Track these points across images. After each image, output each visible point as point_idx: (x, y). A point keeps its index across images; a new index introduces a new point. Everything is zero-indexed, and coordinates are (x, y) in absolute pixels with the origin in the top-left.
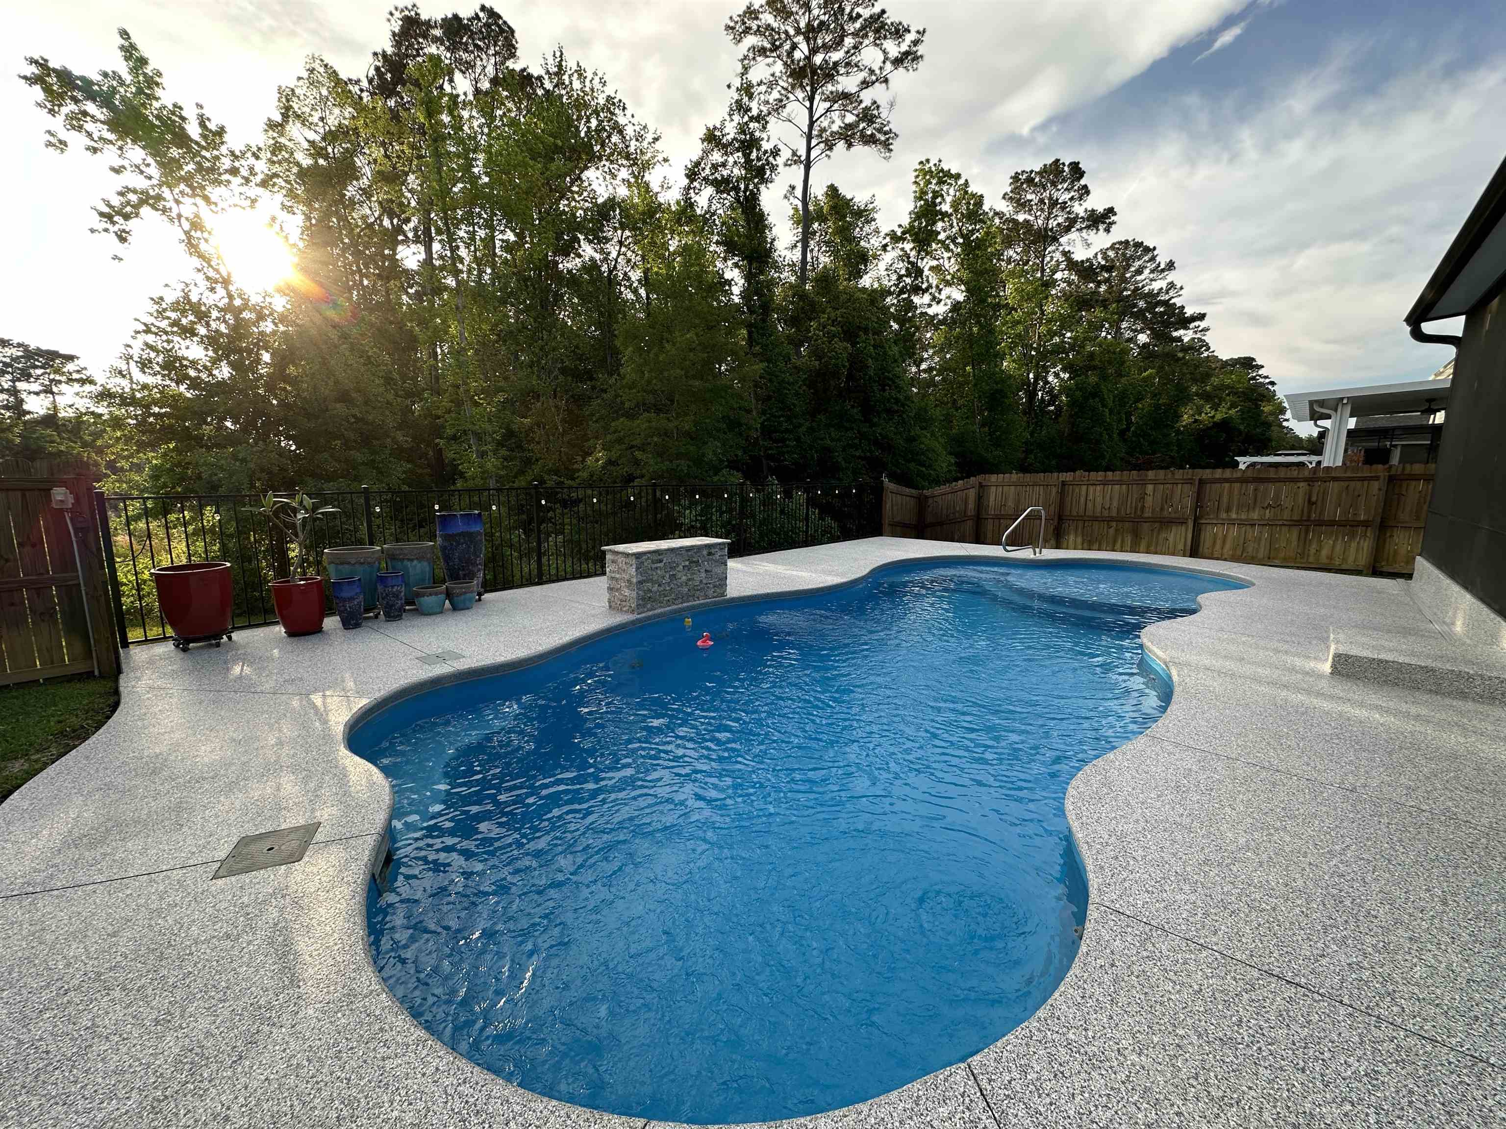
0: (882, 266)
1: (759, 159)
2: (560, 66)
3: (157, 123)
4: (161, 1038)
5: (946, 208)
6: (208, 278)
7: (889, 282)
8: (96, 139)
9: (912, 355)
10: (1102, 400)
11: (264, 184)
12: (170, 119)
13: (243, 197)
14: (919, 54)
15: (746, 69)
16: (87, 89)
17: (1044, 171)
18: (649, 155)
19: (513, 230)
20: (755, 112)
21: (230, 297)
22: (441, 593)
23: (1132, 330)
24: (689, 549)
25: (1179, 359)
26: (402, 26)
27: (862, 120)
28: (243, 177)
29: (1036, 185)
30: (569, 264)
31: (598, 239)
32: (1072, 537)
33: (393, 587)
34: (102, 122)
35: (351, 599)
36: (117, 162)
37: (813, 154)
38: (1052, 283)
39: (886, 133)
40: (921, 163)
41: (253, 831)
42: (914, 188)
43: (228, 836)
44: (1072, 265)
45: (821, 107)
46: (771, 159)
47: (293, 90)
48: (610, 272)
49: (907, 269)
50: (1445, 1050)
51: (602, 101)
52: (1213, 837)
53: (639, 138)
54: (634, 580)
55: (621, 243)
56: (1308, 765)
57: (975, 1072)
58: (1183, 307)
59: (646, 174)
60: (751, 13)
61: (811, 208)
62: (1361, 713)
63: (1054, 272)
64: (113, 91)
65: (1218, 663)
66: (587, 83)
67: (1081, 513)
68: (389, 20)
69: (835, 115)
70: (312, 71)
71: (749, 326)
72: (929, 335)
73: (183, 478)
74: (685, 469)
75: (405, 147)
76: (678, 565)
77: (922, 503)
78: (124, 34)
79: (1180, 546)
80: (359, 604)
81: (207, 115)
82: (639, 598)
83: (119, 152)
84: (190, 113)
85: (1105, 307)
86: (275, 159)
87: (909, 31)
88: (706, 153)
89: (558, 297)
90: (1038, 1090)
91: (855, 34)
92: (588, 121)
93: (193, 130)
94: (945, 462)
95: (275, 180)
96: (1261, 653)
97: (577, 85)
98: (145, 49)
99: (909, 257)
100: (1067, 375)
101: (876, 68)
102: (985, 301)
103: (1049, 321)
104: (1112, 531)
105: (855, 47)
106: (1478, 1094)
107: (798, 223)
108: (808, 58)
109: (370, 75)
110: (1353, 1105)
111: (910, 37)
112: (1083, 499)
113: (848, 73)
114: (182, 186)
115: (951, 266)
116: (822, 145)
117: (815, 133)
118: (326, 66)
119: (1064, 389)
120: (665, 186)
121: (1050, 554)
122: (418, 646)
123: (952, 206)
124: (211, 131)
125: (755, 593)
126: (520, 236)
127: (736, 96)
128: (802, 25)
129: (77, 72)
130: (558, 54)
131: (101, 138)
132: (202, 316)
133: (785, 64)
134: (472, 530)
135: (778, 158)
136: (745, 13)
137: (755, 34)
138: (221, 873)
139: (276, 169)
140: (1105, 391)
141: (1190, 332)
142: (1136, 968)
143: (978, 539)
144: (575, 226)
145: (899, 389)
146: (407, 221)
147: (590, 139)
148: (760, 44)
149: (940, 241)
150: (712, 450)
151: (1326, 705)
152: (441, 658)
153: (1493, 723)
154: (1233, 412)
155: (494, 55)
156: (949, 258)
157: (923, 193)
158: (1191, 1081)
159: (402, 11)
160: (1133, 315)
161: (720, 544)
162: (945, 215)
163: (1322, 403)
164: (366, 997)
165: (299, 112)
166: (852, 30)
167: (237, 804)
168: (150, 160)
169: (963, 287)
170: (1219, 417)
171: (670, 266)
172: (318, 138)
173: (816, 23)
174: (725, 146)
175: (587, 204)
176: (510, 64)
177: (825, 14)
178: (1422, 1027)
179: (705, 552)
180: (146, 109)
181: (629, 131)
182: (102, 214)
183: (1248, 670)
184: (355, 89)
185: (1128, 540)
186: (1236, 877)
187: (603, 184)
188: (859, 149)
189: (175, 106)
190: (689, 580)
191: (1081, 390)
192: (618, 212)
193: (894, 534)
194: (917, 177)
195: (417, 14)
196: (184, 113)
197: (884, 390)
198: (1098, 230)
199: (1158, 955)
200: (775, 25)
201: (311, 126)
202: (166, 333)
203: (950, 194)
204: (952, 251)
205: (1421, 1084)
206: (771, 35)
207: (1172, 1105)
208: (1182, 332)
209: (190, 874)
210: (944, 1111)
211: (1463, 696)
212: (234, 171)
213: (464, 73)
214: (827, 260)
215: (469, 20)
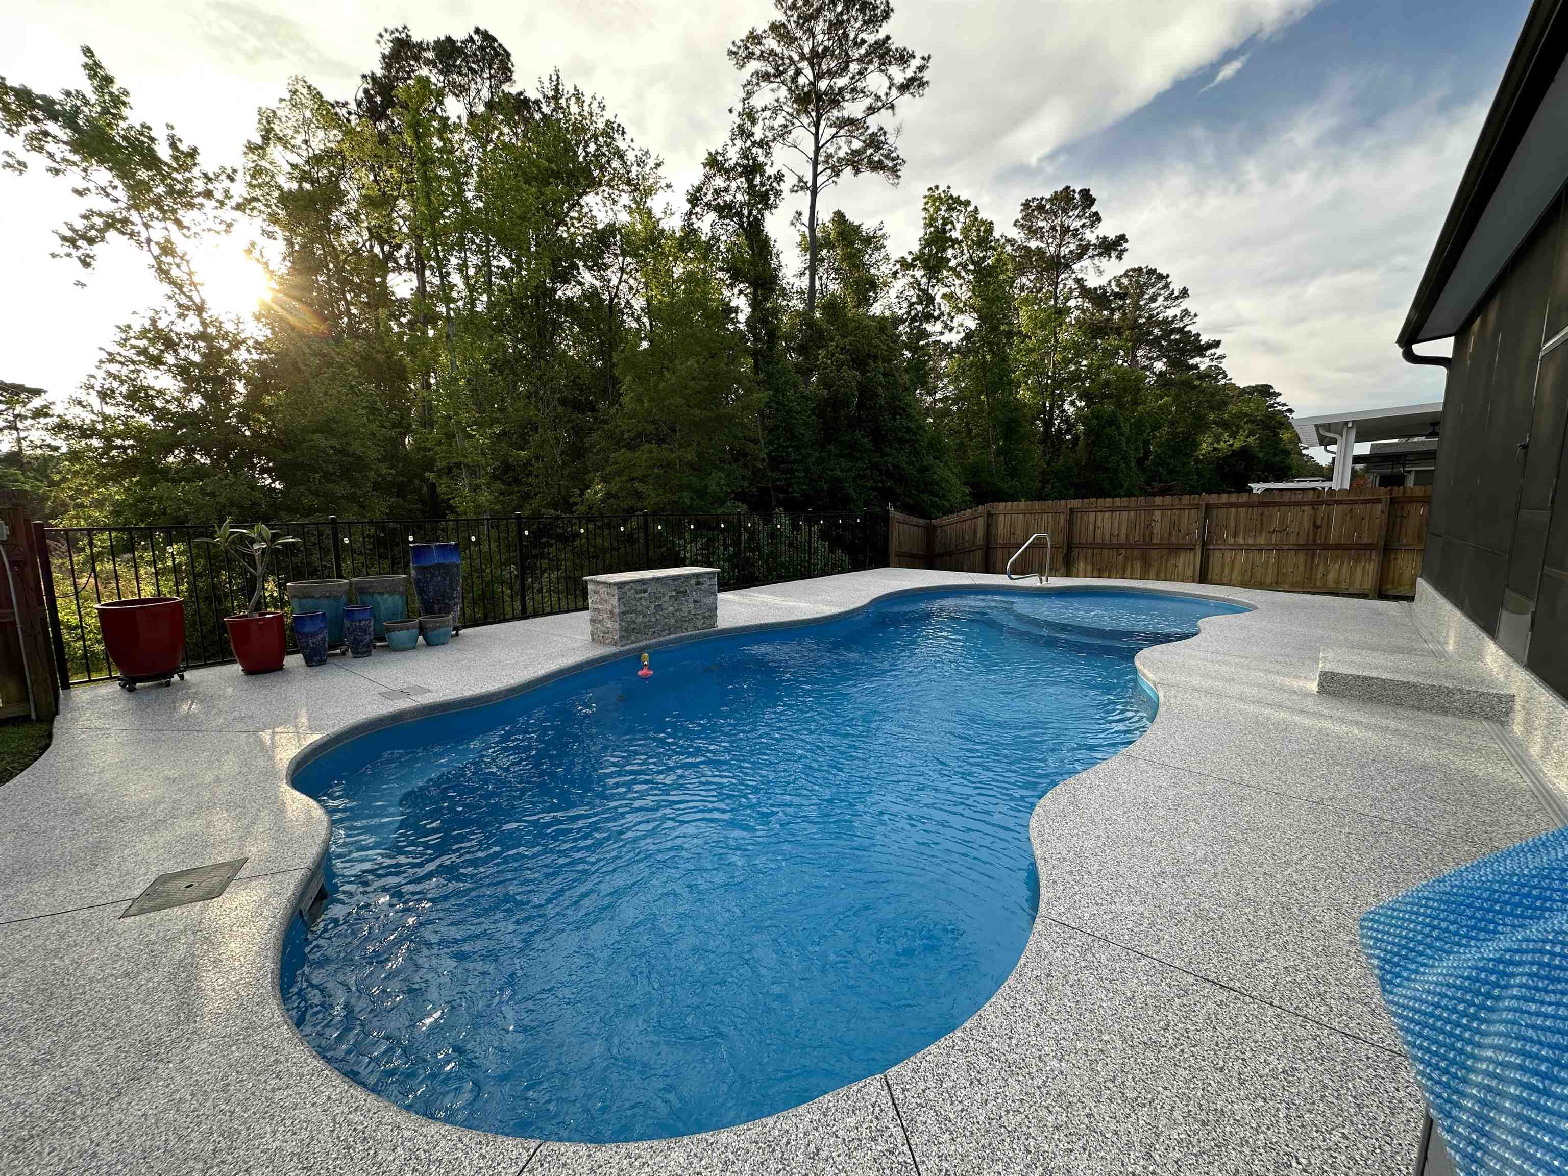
0: (893, 293)
1: (763, 184)
2: (556, 90)
3: (124, 144)
4: (36, 1076)
5: (956, 234)
6: (180, 306)
7: (901, 311)
8: (58, 160)
9: (924, 384)
10: (1119, 427)
11: (239, 207)
12: (137, 139)
13: (217, 221)
14: (925, 79)
15: (749, 94)
16: (50, 109)
17: (1055, 198)
18: (651, 181)
19: (509, 257)
20: (758, 137)
21: (204, 323)
22: (413, 628)
23: (1148, 358)
24: (675, 578)
25: (1196, 387)
26: (392, 49)
27: (868, 146)
28: (218, 201)
29: (1047, 212)
30: (568, 292)
31: (595, 264)
32: (1082, 565)
33: (360, 621)
34: (65, 143)
35: (314, 635)
36: (81, 185)
37: (820, 179)
38: (1068, 311)
39: (893, 159)
40: (930, 189)
41: (171, 867)
42: (924, 214)
43: (145, 874)
44: (1085, 292)
45: (827, 133)
46: (775, 184)
47: (274, 112)
48: (611, 300)
49: (918, 296)
50: (1366, 1046)
51: (601, 125)
52: (1171, 849)
53: (641, 163)
54: (617, 611)
55: (622, 270)
56: (1279, 779)
57: (890, 1082)
58: (1198, 335)
59: (649, 200)
60: (754, 38)
61: (819, 234)
62: (1340, 729)
63: (1067, 299)
64: (77, 110)
65: (1207, 683)
66: (586, 107)
67: (1090, 540)
68: (378, 42)
69: (842, 141)
70: (295, 92)
71: (755, 354)
72: (943, 364)
73: (146, 514)
74: (688, 501)
75: (394, 171)
76: (664, 595)
77: (930, 531)
78: (88, 52)
79: (1189, 573)
80: (323, 639)
81: (178, 136)
82: (621, 630)
83: (83, 174)
84: (160, 133)
85: (1120, 334)
86: (254, 182)
87: (914, 57)
88: (708, 178)
89: (556, 326)
90: (951, 1097)
91: (860, 60)
92: (586, 146)
93: (163, 152)
94: (959, 491)
95: (254, 204)
96: (1252, 673)
97: (574, 109)
98: (110, 67)
99: (919, 285)
100: (1083, 404)
101: (882, 93)
102: (997, 328)
103: (1065, 349)
104: (1121, 558)
105: (860, 73)
106: (1390, 1086)
107: (805, 250)
108: (813, 84)
109: (359, 98)
110: (1265, 1101)
111: (915, 63)
112: (1091, 527)
113: (854, 99)
114: (152, 209)
115: (963, 293)
116: (829, 172)
117: (821, 159)
118: (309, 87)
119: (1079, 416)
120: (668, 212)
121: (1057, 582)
122: (384, 681)
123: (962, 233)
124: (182, 153)
125: (747, 624)
126: (517, 262)
127: (738, 121)
128: (807, 50)
129: (37, 90)
130: (554, 78)
131: (64, 160)
132: (170, 344)
133: (790, 89)
134: (448, 562)
135: (781, 183)
136: (748, 38)
137: (759, 59)
138: (131, 912)
139: (258, 193)
140: (1121, 419)
141: (1206, 360)
142: (1072, 978)
143: (988, 568)
144: (572, 252)
145: (910, 417)
146: (399, 247)
147: (588, 164)
148: (764, 69)
149: (951, 269)
150: (716, 481)
151: (1307, 722)
152: (405, 693)
153: (1469, 737)
154: (1252, 438)
155: (490, 78)
156: (961, 285)
157: (933, 219)
158: (1108, 1084)
159: (392, 33)
160: (1148, 343)
161: (709, 573)
162: (955, 242)
163: (1328, 427)
164: (266, 1029)
165: (281, 135)
166: (857, 56)
167: (161, 842)
168: (117, 182)
169: (976, 316)
170: (1237, 445)
171: (673, 295)
172: (300, 161)
173: (820, 49)
174: (727, 171)
175: (586, 231)
176: (506, 87)
177: (829, 39)
178: (1346, 1026)
179: (693, 582)
180: (112, 129)
181: (630, 157)
182: (64, 238)
183: (1235, 689)
184: (343, 112)
185: (1138, 566)
186: (1188, 888)
187: (603, 210)
188: (867, 175)
189: (143, 126)
190: (677, 611)
191: (1097, 418)
192: (618, 237)
193: (901, 566)
194: (926, 203)
195: (408, 36)
196: (153, 134)
197: (895, 420)
198: (1110, 257)
199: (1096, 964)
200: (778, 50)
201: (293, 149)
202: (133, 362)
203: (960, 221)
204: (963, 278)
205: (1336, 1079)
206: (774, 60)
207: (1084, 1107)
208: (1197, 360)
209: (98, 913)
210: (851, 1121)
211: (1445, 711)
212: (208, 194)
213: (457, 96)
214: (836, 287)
215: (462, 42)
